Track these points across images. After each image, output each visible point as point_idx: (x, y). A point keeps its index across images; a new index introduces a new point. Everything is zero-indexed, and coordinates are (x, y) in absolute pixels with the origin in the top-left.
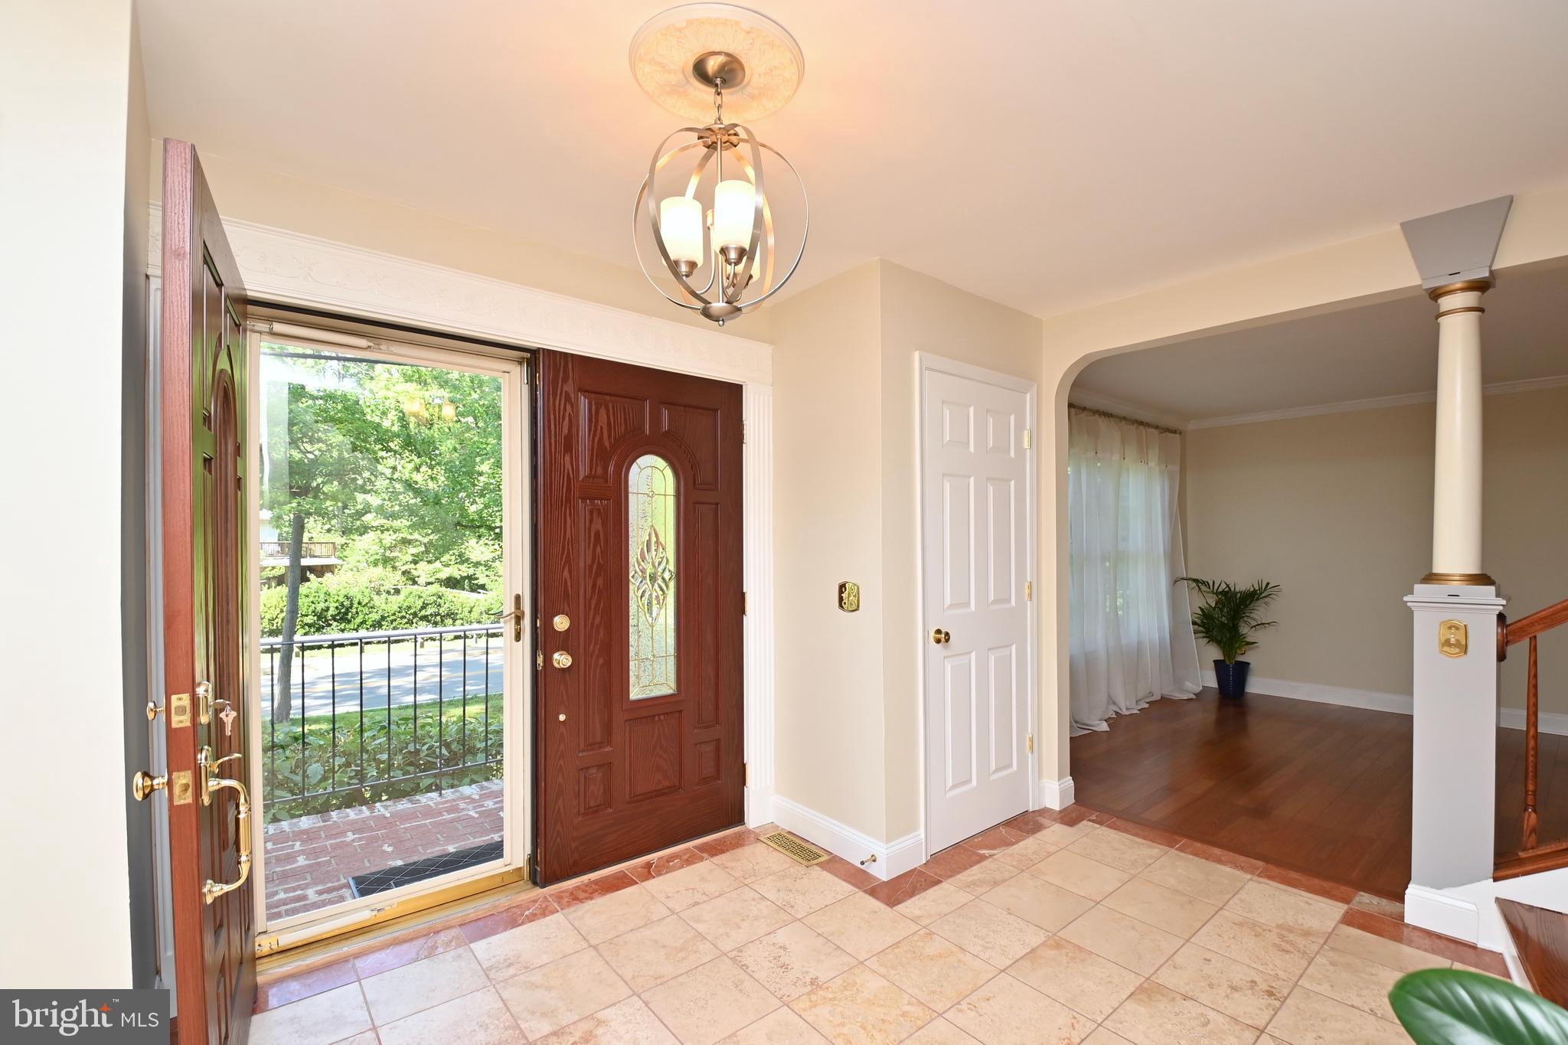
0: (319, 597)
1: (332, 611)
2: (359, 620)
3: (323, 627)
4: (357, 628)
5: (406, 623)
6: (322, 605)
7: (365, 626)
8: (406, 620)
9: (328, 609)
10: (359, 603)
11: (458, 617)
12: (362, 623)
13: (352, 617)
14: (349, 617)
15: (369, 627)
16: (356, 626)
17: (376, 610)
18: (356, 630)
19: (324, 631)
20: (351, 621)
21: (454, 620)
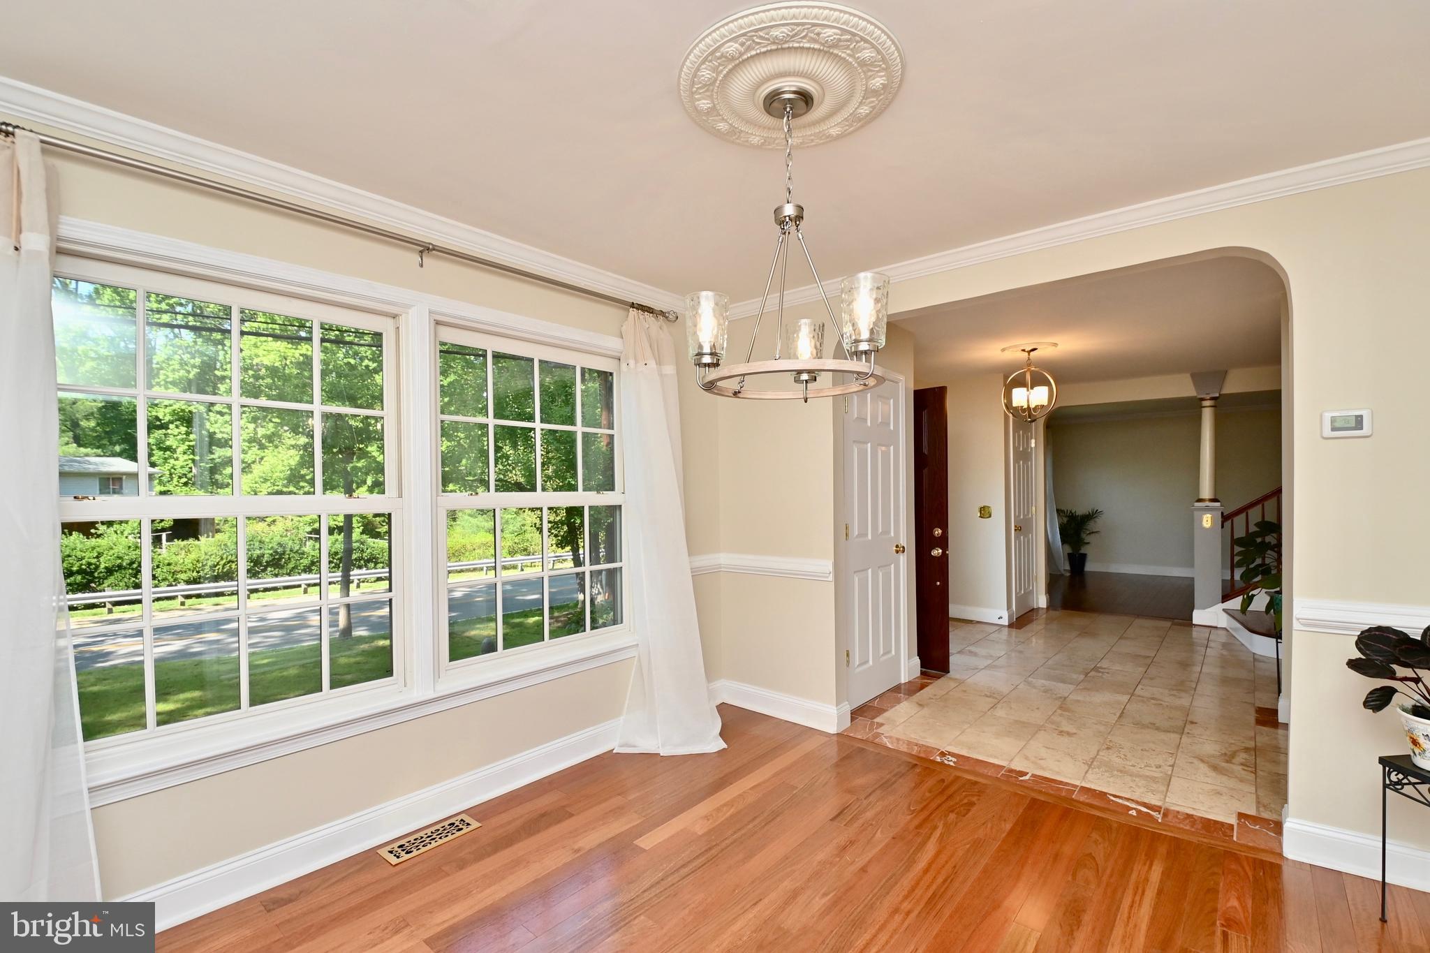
0: (254, 545)
1: (266, 558)
2: (291, 565)
3: (259, 573)
4: (290, 573)
5: (334, 567)
6: (258, 552)
7: (297, 571)
8: (333, 565)
9: (263, 555)
10: (291, 551)
11: (379, 561)
12: (293, 568)
13: (285, 563)
14: (282, 563)
15: (300, 571)
16: (288, 571)
17: (305, 556)
18: (289, 574)
19: (260, 576)
20: (284, 567)
21: (376, 563)
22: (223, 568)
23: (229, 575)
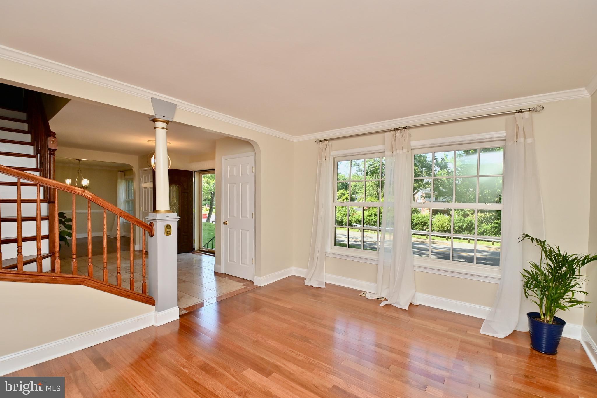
1: (465, 227)
3: (461, 232)
4: (475, 234)
6: (462, 224)
14: (471, 229)
22: (448, 228)
23: (449, 231)
